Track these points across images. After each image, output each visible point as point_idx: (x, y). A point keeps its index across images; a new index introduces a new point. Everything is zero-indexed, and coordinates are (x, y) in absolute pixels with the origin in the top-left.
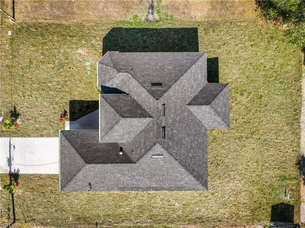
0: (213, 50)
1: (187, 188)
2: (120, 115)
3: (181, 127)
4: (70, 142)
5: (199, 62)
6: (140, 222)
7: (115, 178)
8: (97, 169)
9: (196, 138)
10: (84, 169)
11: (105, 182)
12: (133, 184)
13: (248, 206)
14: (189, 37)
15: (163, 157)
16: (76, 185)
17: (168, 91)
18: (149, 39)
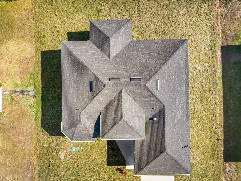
0: (60, 37)
1: (186, 58)
2: (120, 120)
3: (131, 64)
4: (145, 166)
5: (70, 48)
6: (216, 101)
7: (178, 124)
8: (170, 141)
9: (140, 50)
10: (170, 153)
11: (182, 134)
12: (183, 107)
13: (200, 5)
14: (49, 58)
15: (158, 80)
16: (185, 160)
17: (97, 76)
18: (51, 95)
